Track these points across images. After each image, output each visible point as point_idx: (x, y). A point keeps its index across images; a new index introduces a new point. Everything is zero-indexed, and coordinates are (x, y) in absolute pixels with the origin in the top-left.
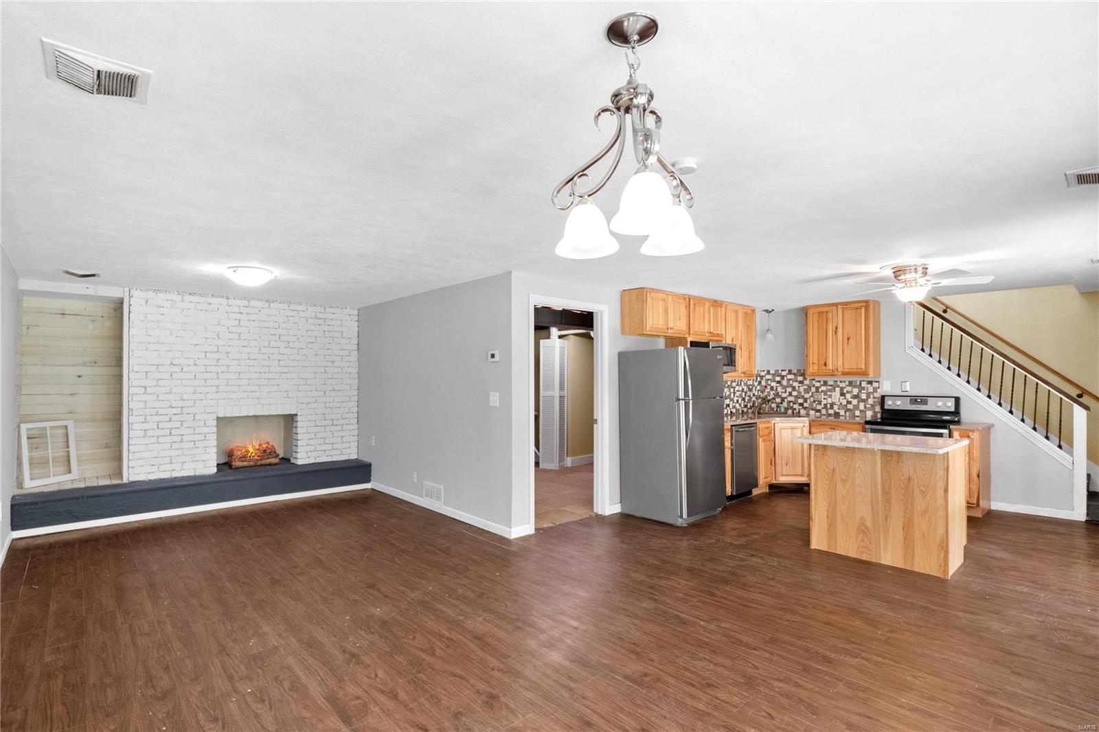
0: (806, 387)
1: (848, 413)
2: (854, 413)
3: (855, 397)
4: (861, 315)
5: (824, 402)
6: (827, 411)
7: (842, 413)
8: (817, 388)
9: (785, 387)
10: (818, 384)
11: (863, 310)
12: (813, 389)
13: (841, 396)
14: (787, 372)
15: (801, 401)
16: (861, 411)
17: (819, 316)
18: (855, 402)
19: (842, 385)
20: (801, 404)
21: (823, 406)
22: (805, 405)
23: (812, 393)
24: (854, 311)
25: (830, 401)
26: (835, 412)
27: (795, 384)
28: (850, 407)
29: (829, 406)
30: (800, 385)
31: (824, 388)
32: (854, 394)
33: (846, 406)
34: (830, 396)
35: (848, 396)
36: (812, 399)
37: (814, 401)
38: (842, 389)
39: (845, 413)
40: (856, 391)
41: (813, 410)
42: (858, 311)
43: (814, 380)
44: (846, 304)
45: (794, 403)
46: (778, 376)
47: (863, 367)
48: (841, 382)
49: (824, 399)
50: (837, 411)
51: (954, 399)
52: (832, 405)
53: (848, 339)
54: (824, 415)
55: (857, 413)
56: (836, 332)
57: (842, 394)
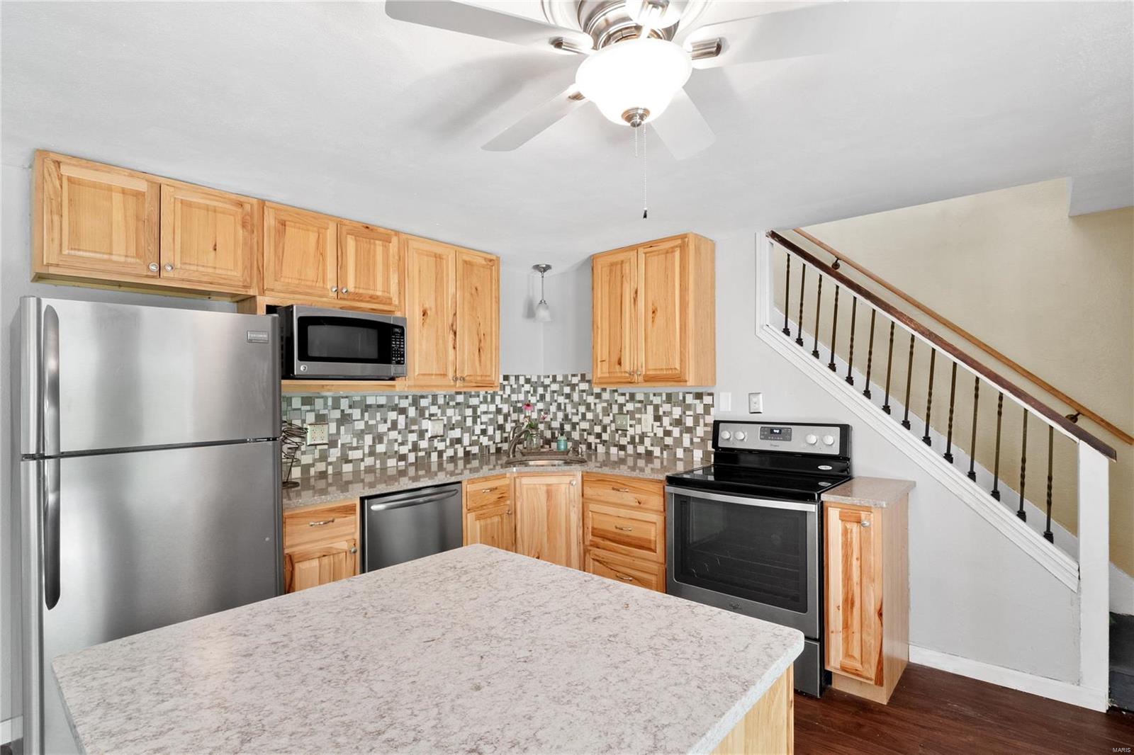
0: (605, 405)
1: (665, 453)
2: (675, 454)
3: (678, 422)
4: (673, 264)
5: (631, 431)
6: (635, 447)
7: (657, 451)
8: (621, 406)
9: (576, 406)
10: (621, 400)
11: (677, 254)
12: (615, 408)
13: (655, 420)
14: (579, 378)
15: (598, 429)
16: (686, 450)
17: (611, 271)
18: (676, 432)
19: (657, 400)
20: (599, 436)
21: (628, 439)
22: (605, 437)
23: (614, 416)
24: (664, 256)
25: (638, 430)
26: (647, 451)
27: (591, 399)
28: (668, 441)
29: (637, 440)
30: (597, 401)
31: (630, 407)
32: (675, 417)
33: (662, 438)
34: (639, 421)
35: (666, 421)
36: (613, 427)
37: (617, 430)
38: (656, 408)
39: (662, 453)
40: (677, 411)
41: (615, 446)
42: (669, 256)
43: (616, 391)
44: (650, 244)
45: (589, 434)
46: (568, 385)
47: (678, 367)
48: (654, 395)
49: (631, 426)
50: (650, 448)
51: (838, 429)
52: (643, 436)
53: (653, 312)
54: (630, 455)
55: (680, 453)
56: (635, 300)
57: (658, 418)
